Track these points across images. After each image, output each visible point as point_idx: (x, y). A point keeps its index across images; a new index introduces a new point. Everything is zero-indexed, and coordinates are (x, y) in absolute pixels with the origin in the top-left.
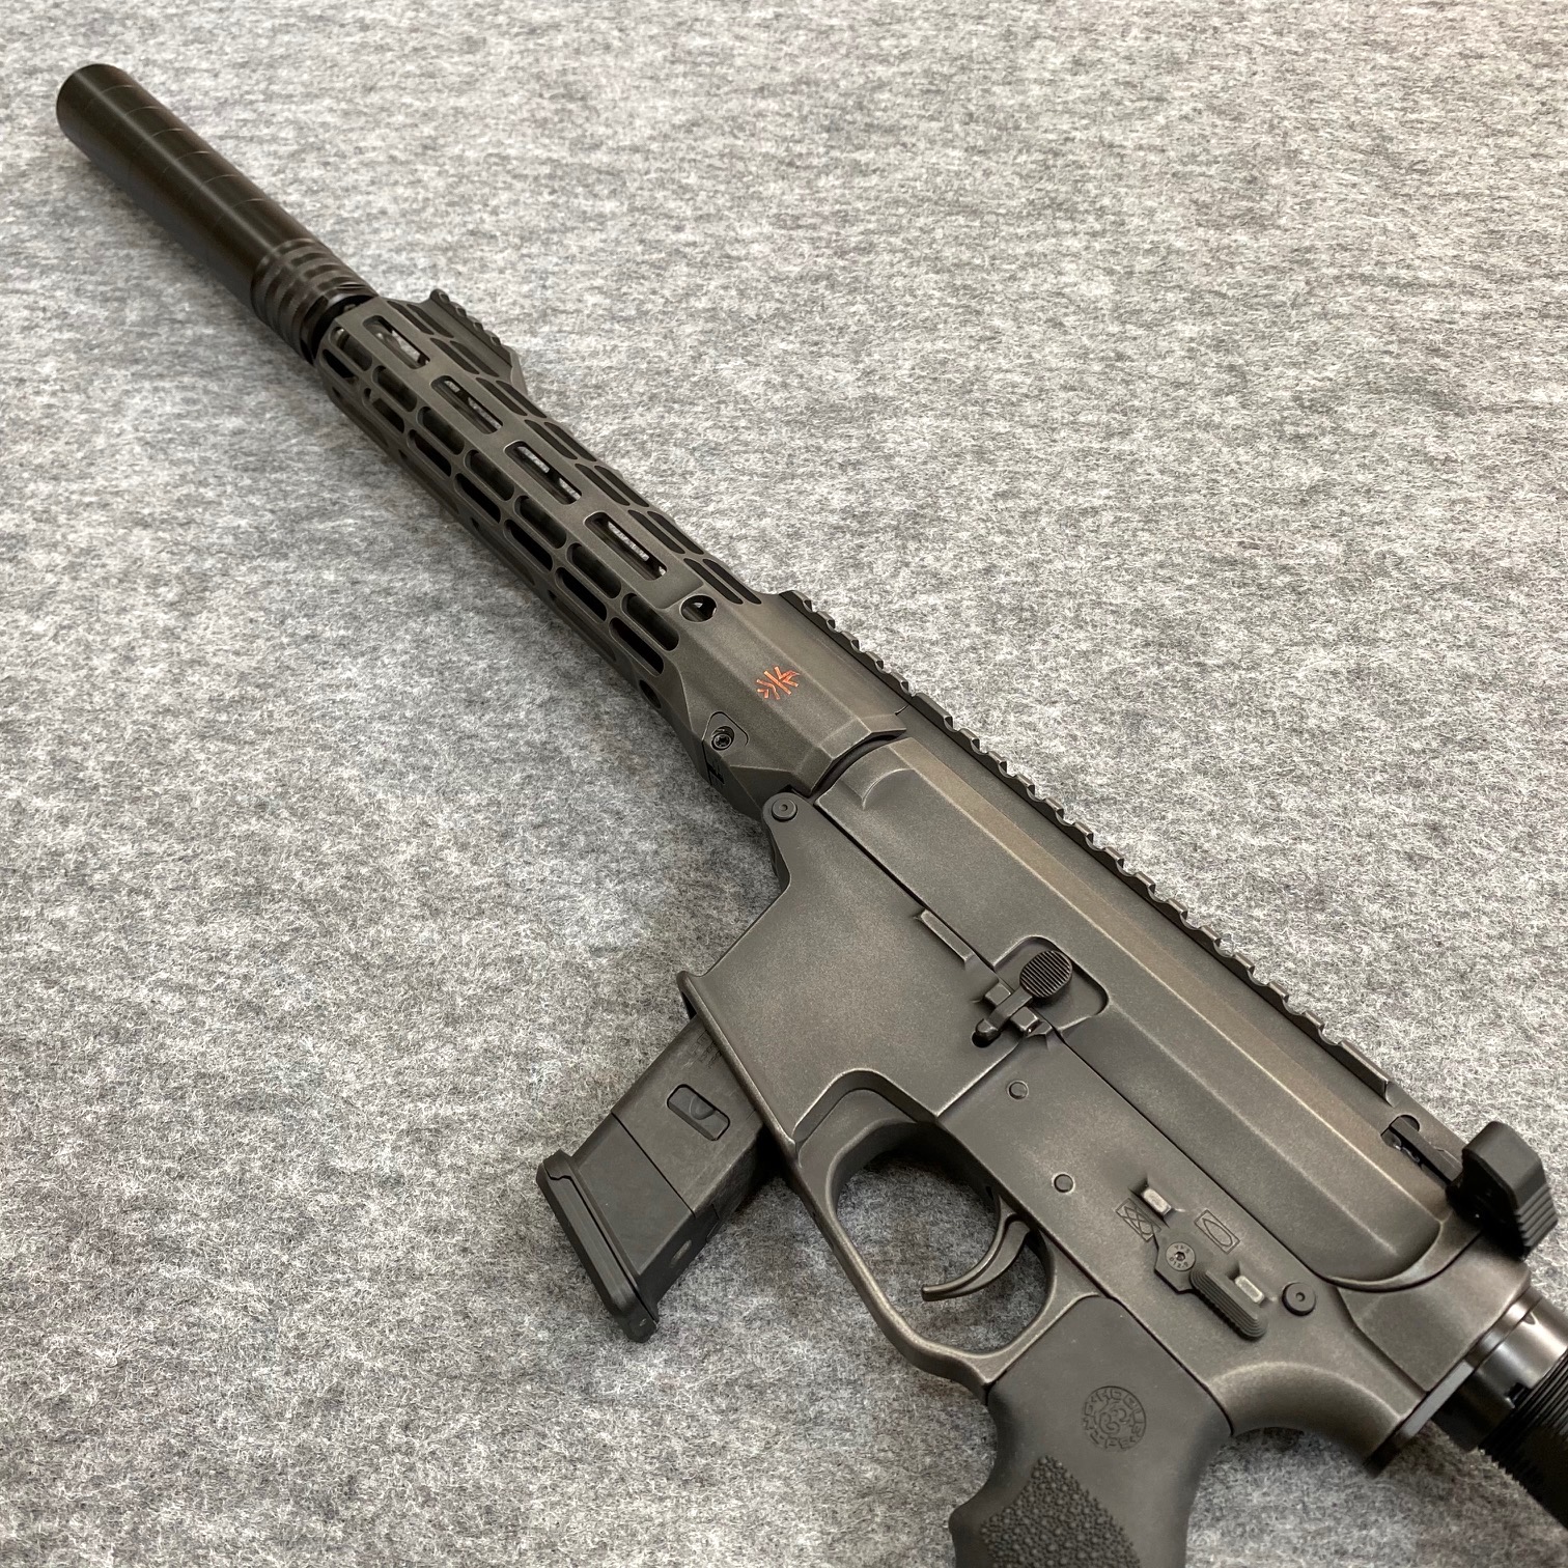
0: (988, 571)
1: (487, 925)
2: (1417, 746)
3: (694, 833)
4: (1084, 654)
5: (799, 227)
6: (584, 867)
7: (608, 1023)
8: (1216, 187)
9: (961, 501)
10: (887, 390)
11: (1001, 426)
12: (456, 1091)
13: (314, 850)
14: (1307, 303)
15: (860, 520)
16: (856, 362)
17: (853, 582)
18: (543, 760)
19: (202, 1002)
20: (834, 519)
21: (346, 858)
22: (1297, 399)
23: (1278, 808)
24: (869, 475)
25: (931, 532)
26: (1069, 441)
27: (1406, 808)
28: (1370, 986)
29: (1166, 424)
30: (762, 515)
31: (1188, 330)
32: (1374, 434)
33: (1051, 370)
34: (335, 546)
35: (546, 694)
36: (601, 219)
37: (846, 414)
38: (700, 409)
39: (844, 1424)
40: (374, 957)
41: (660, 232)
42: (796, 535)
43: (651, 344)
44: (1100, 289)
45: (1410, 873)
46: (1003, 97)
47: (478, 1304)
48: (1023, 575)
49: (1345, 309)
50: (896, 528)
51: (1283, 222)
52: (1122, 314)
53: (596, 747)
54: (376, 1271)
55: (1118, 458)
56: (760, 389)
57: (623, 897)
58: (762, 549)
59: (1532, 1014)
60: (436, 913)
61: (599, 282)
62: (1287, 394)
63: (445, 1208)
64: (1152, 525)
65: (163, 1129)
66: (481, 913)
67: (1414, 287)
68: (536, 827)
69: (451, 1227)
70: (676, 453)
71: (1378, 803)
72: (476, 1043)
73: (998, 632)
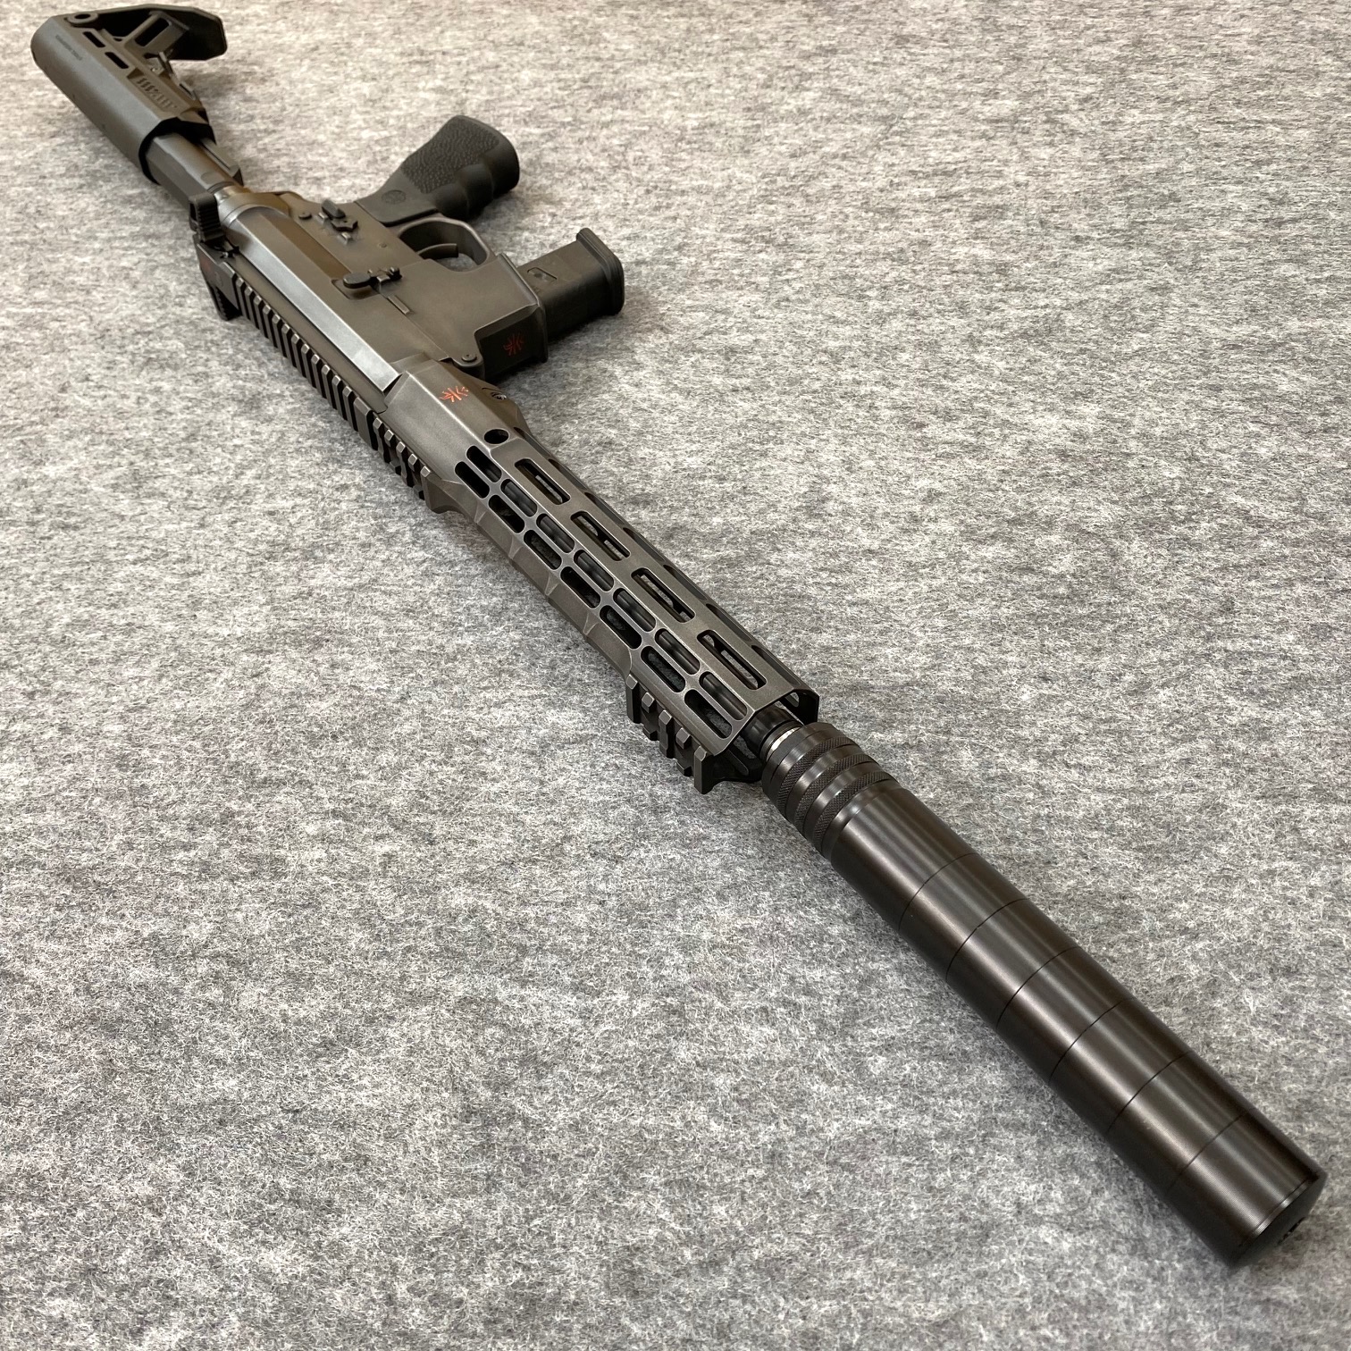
41: (414, 853)
43: (446, 712)
45: (93, 373)
55: (92, 602)
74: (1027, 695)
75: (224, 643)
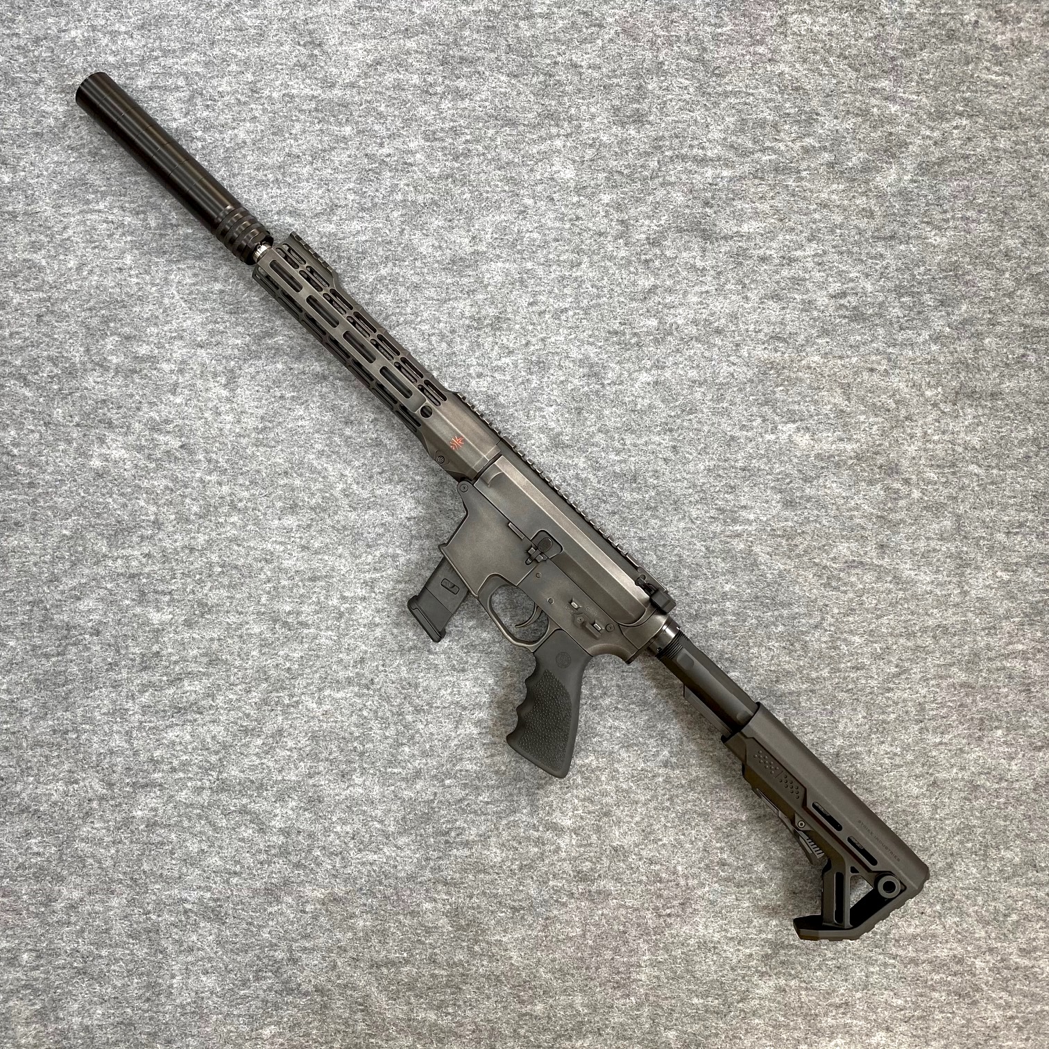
0: (528, 344)
1: (371, 512)
2: (673, 414)
3: (433, 472)
4: (562, 382)
5: (436, 139)
6: (399, 488)
7: (417, 544)
8: (623, 93)
9: (515, 308)
10: (482, 248)
11: (529, 265)
12: (375, 569)
13: (309, 489)
14: (658, 177)
15: (477, 322)
16: (469, 231)
17: (477, 354)
18: (377, 445)
19: (289, 547)
20: (467, 322)
21: (320, 490)
22: (648, 238)
23: (625, 444)
24: (480, 297)
25: (505, 326)
26: (556, 271)
27: (666, 440)
28: (647, 509)
29: (596, 258)
30: (439, 322)
31: (606, 198)
32: (676, 257)
33: (549, 229)
34: (277, 351)
35: (373, 416)
36: (345, 139)
37: (467, 263)
38: (407, 263)
39: (498, 653)
40: (339, 526)
41: (372, 149)
42: (453, 332)
43: (381, 225)
44: (569, 173)
45: (664, 466)
46: (525, 29)
47: (395, 631)
48: (540, 345)
49: (673, 179)
50: (491, 325)
51: (651, 118)
52: (579, 190)
53: (395, 438)
54: (365, 625)
55: (576, 279)
56: (430, 250)
57: (413, 498)
58: (441, 340)
59: (694, 514)
60: (355, 509)
61: (351, 185)
62: (643, 236)
63: (380, 605)
64: (588, 316)
65: (291, 589)
66: (369, 508)
67: (703, 161)
68: (380, 473)
69: (383, 609)
70: (402, 289)
71: (657, 439)
72: (378, 553)
73: (531, 374)
74: (128, 259)
75: (499, 257)
